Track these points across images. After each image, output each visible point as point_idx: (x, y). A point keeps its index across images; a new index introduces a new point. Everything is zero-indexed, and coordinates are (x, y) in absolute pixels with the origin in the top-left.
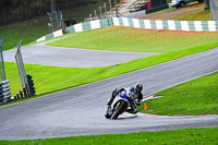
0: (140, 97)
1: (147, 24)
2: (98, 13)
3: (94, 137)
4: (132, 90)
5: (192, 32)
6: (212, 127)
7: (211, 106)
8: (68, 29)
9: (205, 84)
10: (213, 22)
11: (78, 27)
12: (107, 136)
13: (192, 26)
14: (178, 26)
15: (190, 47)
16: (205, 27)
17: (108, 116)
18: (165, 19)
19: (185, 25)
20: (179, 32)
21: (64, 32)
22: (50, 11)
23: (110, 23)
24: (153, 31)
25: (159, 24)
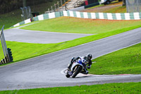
0: (90, 63)
1: (86, 15)
2: (54, 8)
3: (51, 89)
4: (85, 58)
5: (115, 20)
6: (128, 82)
7: (127, 68)
8: (34, 18)
9: (123, 54)
10: (128, 14)
11: (41, 17)
12: (59, 88)
13: (114, 16)
14: (105, 16)
15: (113, 30)
16: (123, 17)
17: (68, 76)
18: (97, 12)
19: (110, 16)
20: (106, 20)
21: (32, 21)
22: (22, 7)
23: (61, 14)
24: (89, 20)
25: (93, 15)
